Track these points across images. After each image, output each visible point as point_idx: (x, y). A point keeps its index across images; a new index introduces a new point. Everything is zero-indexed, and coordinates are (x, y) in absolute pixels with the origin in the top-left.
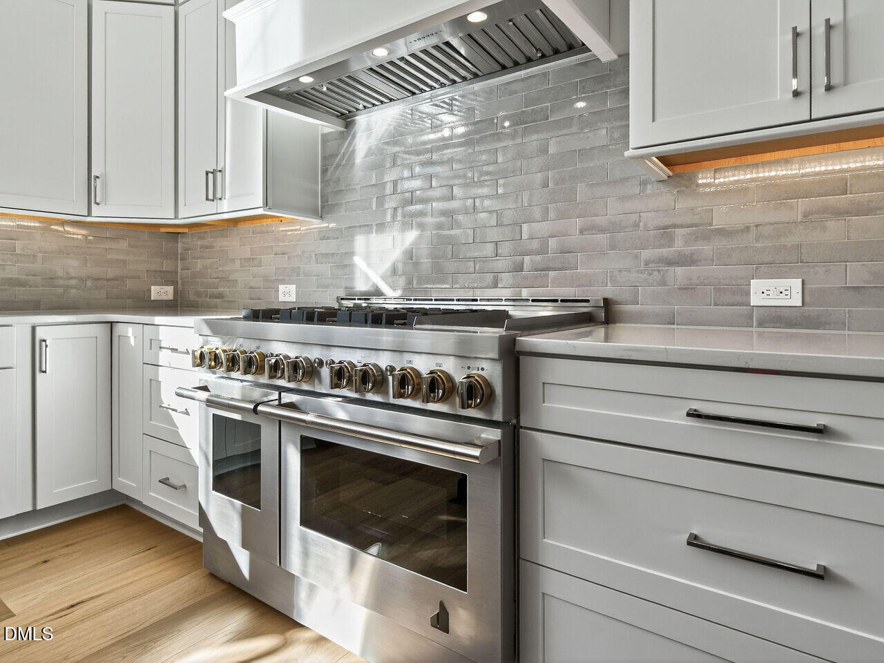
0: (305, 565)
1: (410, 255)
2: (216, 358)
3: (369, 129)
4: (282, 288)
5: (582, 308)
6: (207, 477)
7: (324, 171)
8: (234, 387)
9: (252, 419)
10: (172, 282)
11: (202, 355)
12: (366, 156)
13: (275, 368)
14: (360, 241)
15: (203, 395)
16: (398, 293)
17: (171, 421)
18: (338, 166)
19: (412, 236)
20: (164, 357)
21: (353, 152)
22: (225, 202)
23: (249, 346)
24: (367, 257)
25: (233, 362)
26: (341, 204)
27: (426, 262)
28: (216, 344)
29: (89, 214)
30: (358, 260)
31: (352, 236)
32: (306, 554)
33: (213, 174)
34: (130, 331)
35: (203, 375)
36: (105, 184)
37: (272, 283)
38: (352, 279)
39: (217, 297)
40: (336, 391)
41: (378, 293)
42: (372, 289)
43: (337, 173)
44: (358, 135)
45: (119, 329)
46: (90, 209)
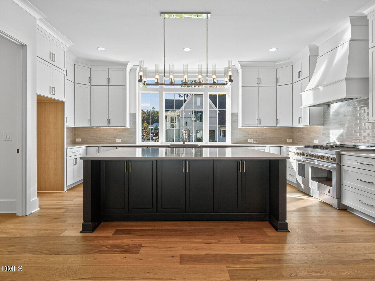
0: (311, 186)
1: (342, 135)
2: (298, 153)
3: (333, 107)
4: (315, 140)
6: (297, 173)
7: (324, 116)
8: (301, 158)
9: (304, 163)
10: (292, 138)
11: (296, 153)
12: (333, 113)
13: (307, 155)
14: (331, 131)
15: (296, 159)
17: (291, 164)
18: (327, 114)
19: (342, 131)
20: (290, 153)
21: (330, 112)
22: (302, 124)
23: (304, 152)
24: (333, 134)
25: (301, 154)
26: (327, 123)
27: (345, 137)
28: (299, 151)
29: (276, 126)
30: (331, 135)
31: (330, 130)
32: (312, 184)
33: (299, 118)
34: (284, 148)
35: (296, 156)
36: (279, 121)
37: (313, 139)
38: (329, 139)
39: (301, 142)
40: (315, 159)
42: (334, 142)
43: (327, 116)
44: (331, 108)
45: (282, 148)
46: (276, 125)
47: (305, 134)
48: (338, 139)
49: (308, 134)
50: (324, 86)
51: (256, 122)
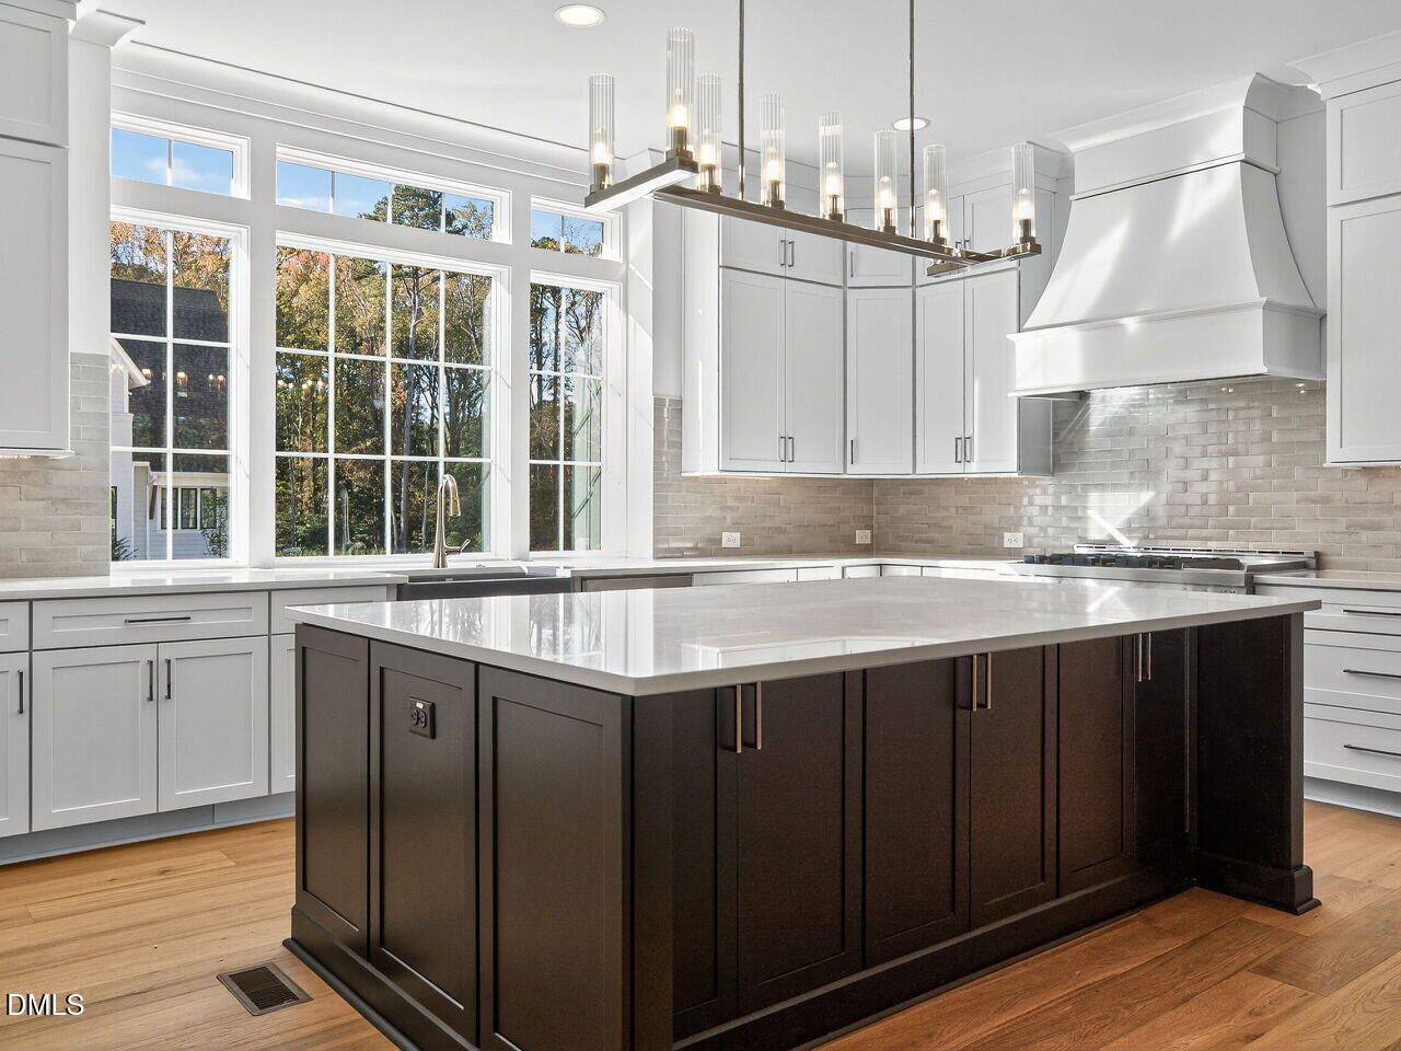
1: (1147, 512)
4: (1007, 535)
5: (1299, 558)
7: (1056, 434)
10: (870, 527)
12: (1102, 425)
14: (1094, 498)
16: (1135, 543)
18: (1071, 431)
19: (1146, 496)
21: (1088, 420)
22: (973, 465)
24: (1102, 510)
26: (1074, 464)
30: (1091, 513)
31: (1086, 493)
33: (962, 441)
37: (1000, 531)
38: (1086, 529)
41: (1113, 542)
42: (1107, 539)
43: (1071, 436)
44: (1093, 407)
46: (845, 467)
47: (947, 508)
48: (1128, 530)
49: (965, 508)
50: (1151, 318)
51: (776, 449)
